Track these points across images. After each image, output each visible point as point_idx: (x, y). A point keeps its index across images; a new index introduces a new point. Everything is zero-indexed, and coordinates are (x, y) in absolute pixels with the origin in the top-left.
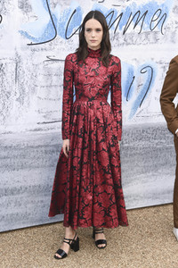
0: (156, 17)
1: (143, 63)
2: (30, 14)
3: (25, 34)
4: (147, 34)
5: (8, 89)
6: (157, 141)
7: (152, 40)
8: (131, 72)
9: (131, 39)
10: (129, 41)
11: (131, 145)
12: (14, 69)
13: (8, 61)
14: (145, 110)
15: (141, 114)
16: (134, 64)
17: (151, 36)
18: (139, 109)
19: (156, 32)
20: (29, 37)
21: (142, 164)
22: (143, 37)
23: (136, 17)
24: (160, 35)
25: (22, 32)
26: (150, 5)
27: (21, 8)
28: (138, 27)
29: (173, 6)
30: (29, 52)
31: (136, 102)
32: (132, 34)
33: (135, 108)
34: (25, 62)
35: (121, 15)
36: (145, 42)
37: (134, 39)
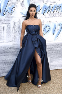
1: (59, 23)
2: (24, 7)
3: (22, 13)
4: (61, 13)
5: (16, 31)
8: (55, 25)
9: (55, 15)
10: (55, 16)
11: (54, 49)
12: (18, 24)
13: (17, 22)
15: (58, 39)
16: (56, 23)
18: (57, 38)
20: (23, 14)
21: (58, 55)
22: (59, 14)
23: (57, 8)
25: (21, 13)
27: (21, 5)
28: (58, 11)
30: (23, 19)
31: (56, 35)
32: (56, 13)
33: (56, 37)
35: (52, 7)
36: (60, 16)
37: (56, 15)
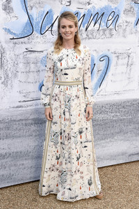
0: (110, 17)
1: (101, 53)
2: (12, 15)
3: (8, 31)
4: (104, 30)
6: (113, 114)
7: (108, 35)
9: (92, 34)
10: (90, 36)
14: (103, 90)
15: (101, 93)
16: (94, 54)
17: (107, 32)
18: (99, 90)
19: (111, 29)
20: (11, 33)
21: (102, 133)
22: (101, 32)
23: (96, 17)
24: (114, 32)
25: (6, 29)
26: (106, 8)
27: (5, 9)
28: (97, 25)
29: (124, 9)
30: (11, 45)
31: (97, 84)
32: (93, 30)
33: (96, 89)
34: (8, 53)
35: (84, 15)
36: (103, 37)
37: (94, 34)
